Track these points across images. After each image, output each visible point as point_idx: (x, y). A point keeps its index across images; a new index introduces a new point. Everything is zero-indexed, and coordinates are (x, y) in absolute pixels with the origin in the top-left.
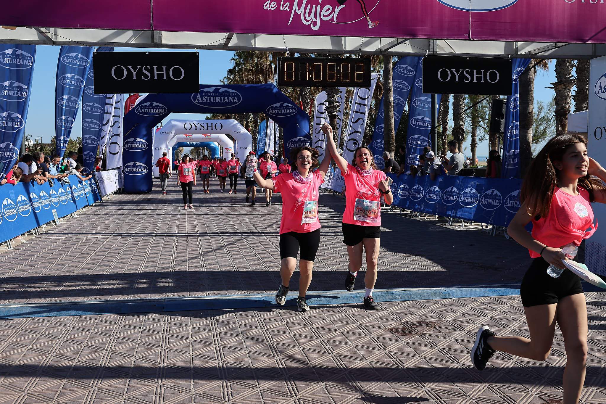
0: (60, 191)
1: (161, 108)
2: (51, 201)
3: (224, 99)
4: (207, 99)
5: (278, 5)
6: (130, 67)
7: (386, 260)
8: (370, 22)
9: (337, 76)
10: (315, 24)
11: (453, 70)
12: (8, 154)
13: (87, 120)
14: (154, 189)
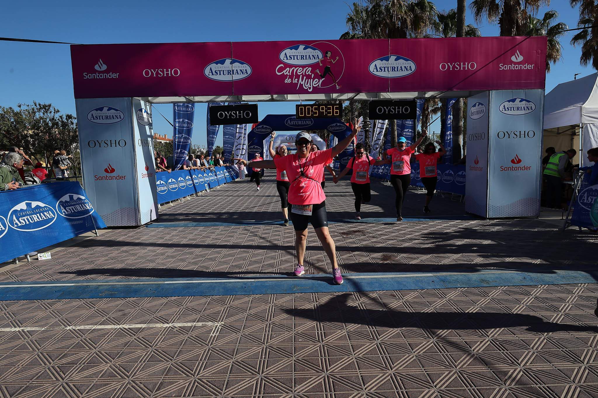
0: (210, 175)
1: (269, 129)
2: (204, 179)
3: (303, 122)
4: (294, 123)
5: (292, 80)
6: (226, 112)
7: (364, 207)
8: (337, 86)
9: (325, 113)
10: (310, 88)
11: (385, 107)
12: (181, 155)
13: (226, 137)
14: (265, 175)
